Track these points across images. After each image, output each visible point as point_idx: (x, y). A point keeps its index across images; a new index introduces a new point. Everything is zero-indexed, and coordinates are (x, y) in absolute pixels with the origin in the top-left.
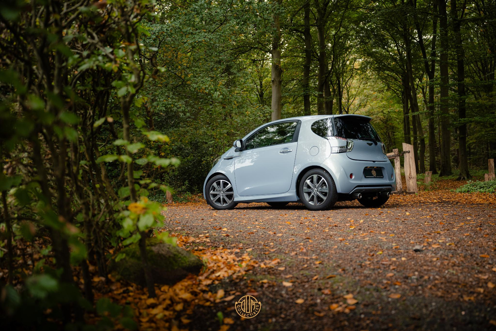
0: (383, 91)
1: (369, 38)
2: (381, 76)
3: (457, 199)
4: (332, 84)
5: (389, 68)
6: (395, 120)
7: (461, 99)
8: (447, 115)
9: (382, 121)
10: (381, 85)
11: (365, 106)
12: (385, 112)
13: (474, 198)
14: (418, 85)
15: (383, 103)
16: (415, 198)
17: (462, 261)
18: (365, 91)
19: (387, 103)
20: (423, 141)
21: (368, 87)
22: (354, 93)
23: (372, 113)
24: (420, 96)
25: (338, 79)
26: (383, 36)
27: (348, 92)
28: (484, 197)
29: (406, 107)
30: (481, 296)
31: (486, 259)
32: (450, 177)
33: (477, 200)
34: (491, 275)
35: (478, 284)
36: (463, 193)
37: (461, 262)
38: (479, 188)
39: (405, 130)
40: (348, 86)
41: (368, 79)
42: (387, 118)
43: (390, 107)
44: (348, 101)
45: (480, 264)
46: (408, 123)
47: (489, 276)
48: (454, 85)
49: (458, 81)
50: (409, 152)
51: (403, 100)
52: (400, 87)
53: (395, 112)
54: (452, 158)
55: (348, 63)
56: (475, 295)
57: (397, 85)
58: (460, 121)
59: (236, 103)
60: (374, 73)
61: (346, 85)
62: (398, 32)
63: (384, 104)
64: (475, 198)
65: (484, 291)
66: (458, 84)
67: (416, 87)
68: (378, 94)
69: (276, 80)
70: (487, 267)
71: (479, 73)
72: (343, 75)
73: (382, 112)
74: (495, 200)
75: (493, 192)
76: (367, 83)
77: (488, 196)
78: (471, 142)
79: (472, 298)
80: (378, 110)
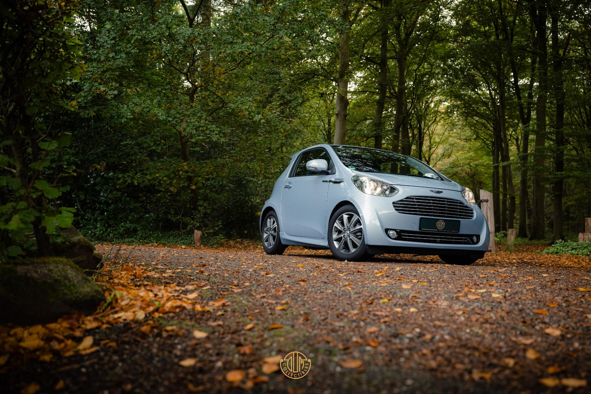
0: (470, 140)
1: (457, 78)
2: (469, 123)
3: (542, 261)
4: (411, 127)
5: (478, 113)
6: (483, 175)
7: (558, 150)
8: (541, 167)
9: (468, 175)
10: (468, 132)
11: (449, 156)
12: (471, 164)
13: (563, 260)
14: (511, 135)
15: (471, 154)
16: (490, 257)
17: (503, 318)
18: (450, 139)
19: (475, 155)
20: (513, 199)
21: (453, 135)
22: (437, 140)
23: (457, 165)
24: (513, 148)
25: (419, 122)
26: (473, 76)
27: (430, 138)
28: (576, 260)
29: (496, 160)
30: (507, 372)
31: (541, 316)
32: (542, 241)
33: (566, 263)
34: (539, 339)
35: (511, 351)
36: (550, 255)
37: (499, 319)
38: (570, 249)
39: (493, 186)
40: (431, 132)
41: (454, 125)
42: (475, 172)
43: (477, 160)
44: (430, 149)
45: (529, 322)
46: (498, 178)
47: (536, 341)
48: (550, 133)
49: (557, 129)
50: (487, 201)
51: (493, 151)
52: (490, 136)
53: (484, 165)
54: (547, 222)
55: (432, 105)
56: (496, 370)
57: (487, 134)
58: (556, 175)
59: (282, 131)
60: (461, 119)
61: (428, 129)
62: (491, 72)
63: (471, 156)
64: (565, 261)
65: (516, 364)
66: (557, 132)
67: (509, 137)
68: (465, 143)
69: (341, 113)
70: (537, 327)
71: (583, 126)
72: (425, 118)
73: (469, 164)
74: (589, 264)
75: (588, 255)
76: (452, 130)
77: (581, 259)
78: (570, 203)
79: (488, 376)
80: (464, 161)
